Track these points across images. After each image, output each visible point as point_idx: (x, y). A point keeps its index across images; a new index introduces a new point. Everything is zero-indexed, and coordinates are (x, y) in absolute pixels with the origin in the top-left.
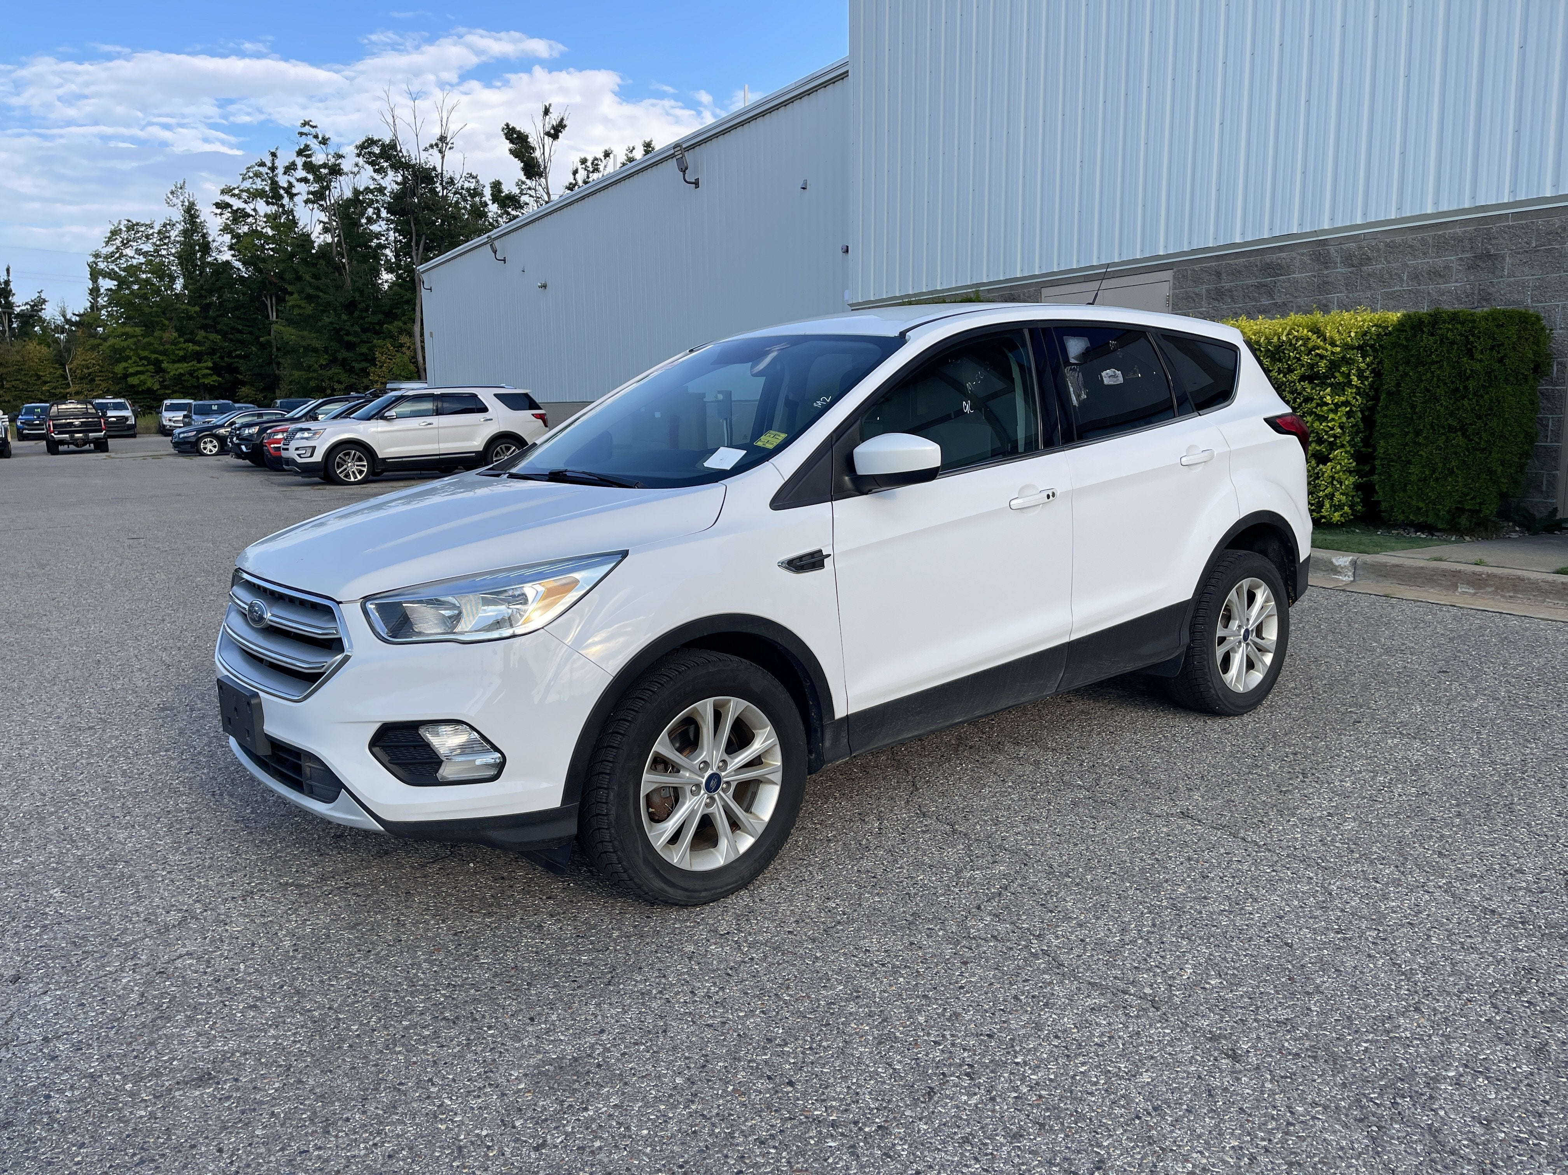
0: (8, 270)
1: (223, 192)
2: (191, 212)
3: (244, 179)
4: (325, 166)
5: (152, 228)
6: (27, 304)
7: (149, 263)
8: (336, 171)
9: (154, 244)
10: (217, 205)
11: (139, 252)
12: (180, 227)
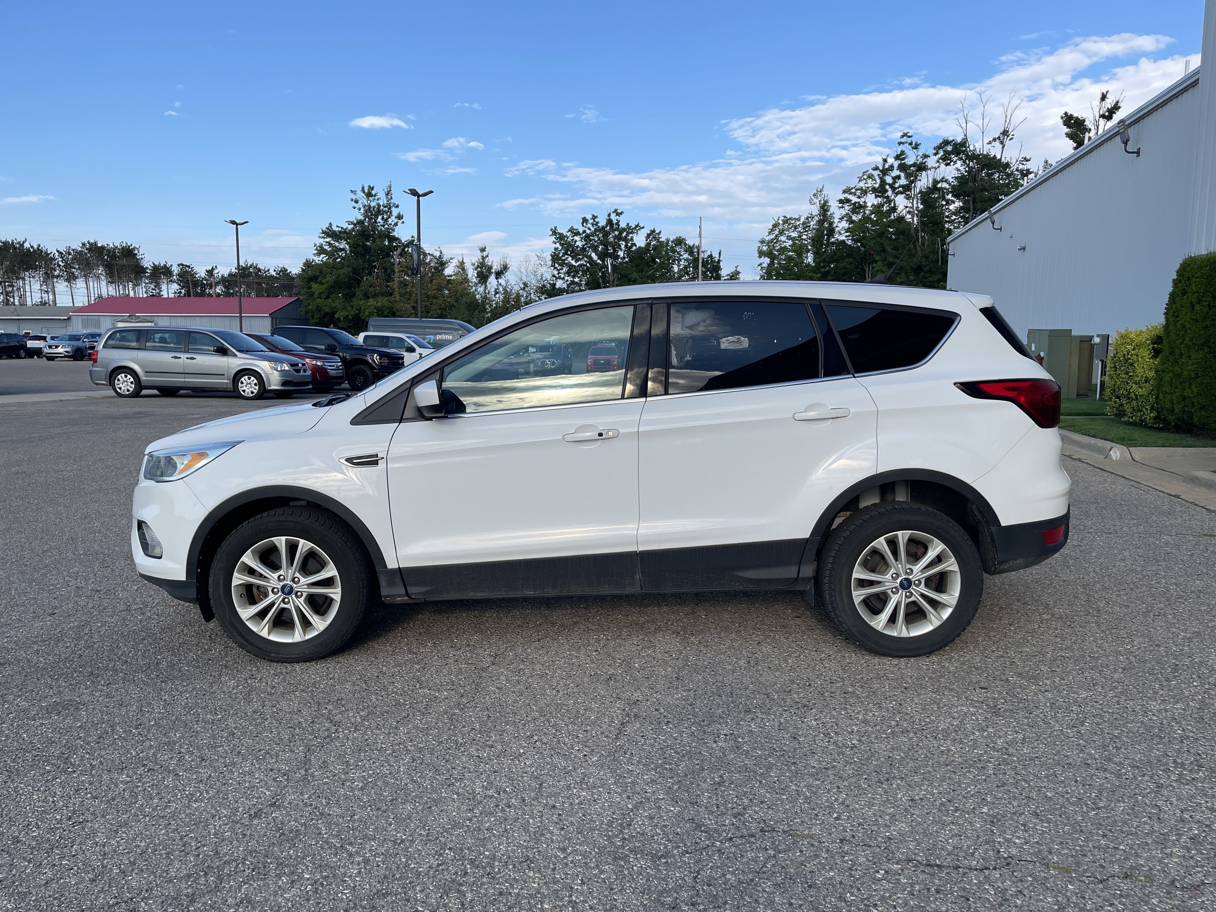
0: (720, 253)
1: (844, 192)
2: (824, 208)
3: (860, 181)
4: (914, 165)
5: (799, 221)
6: (728, 275)
7: (793, 245)
8: (921, 167)
9: (799, 232)
10: (841, 201)
11: (789, 238)
12: (816, 218)
